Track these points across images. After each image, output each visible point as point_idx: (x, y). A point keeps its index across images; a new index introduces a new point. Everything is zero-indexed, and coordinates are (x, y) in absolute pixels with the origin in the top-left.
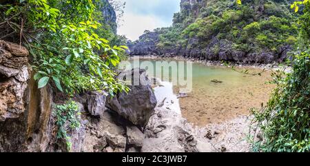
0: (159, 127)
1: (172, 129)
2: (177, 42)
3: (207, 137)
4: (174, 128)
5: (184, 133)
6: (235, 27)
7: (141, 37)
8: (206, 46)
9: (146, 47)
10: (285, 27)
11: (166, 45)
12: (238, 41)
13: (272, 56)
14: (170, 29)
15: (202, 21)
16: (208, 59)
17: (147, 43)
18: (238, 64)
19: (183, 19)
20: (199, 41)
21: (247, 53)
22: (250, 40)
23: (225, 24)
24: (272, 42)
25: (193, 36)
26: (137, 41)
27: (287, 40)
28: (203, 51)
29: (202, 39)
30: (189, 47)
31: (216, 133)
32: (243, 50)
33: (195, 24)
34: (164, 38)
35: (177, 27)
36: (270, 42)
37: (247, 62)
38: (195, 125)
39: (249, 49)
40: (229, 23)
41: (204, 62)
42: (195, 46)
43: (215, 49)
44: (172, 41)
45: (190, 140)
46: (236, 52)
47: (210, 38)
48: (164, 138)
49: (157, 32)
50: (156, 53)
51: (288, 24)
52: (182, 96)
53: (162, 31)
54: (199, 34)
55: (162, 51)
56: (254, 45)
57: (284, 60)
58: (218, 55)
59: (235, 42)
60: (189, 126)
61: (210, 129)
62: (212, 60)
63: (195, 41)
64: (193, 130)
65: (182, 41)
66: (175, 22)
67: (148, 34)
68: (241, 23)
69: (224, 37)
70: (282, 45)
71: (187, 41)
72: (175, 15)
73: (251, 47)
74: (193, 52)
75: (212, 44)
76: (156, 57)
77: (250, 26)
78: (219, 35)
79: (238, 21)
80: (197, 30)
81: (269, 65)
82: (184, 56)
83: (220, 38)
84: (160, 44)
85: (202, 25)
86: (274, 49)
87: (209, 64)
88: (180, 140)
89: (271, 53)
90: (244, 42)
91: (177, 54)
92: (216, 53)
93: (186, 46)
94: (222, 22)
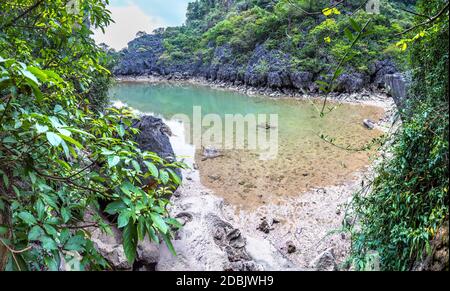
0: (179, 216)
1: (203, 220)
2: (195, 53)
3: (262, 230)
4: (206, 217)
5: (224, 225)
6: (296, 29)
7: (131, 44)
8: (246, 61)
9: (140, 61)
10: (381, 28)
11: (176, 57)
12: (300, 53)
13: (359, 80)
14: (182, 30)
15: (239, 17)
16: (249, 85)
17: (143, 55)
18: (301, 93)
19: (204, 13)
20: (234, 53)
21: (316, 75)
22: (321, 51)
23: (279, 24)
24: (359, 56)
25: (222, 43)
26: (125, 51)
27: (385, 51)
28: (241, 70)
29: (238, 49)
30: (215, 62)
31: (275, 222)
32: (310, 69)
33: (226, 22)
34: (171, 46)
35: (195, 26)
36: (356, 56)
37: (317, 90)
38: (238, 208)
39: (320, 68)
40: (286, 22)
41: (242, 89)
42: (227, 61)
43: (262, 67)
44: (185, 51)
45: (234, 237)
46: (297, 72)
47: (252, 47)
48: (192, 238)
49: (159, 35)
50: (159, 71)
51: (387, 23)
52: (211, 155)
53: (169, 33)
54: (234, 40)
55: (168, 69)
56: (328, 61)
57: (380, 86)
58: (266, 78)
59: (295, 54)
60: (230, 211)
61: (264, 215)
62: (256, 86)
63: (226, 53)
64: (236, 218)
65: (204, 52)
66: (191, 17)
67: (143, 38)
68: (305, 22)
69: (277, 47)
70: (376, 61)
71: (212, 52)
72: (190, 6)
73: (322, 64)
74: (223, 71)
75: (257, 58)
76: (157, 79)
77: (321, 27)
78: (268, 42)
79: (300, 19)
80: (229, 33)
81: (354, 95)
82: (207, 78)
83: (270, 48)
84: (165, 56)
85: (238, 25)
86: (363, 67)
87: (251, 92)
88: (217, 238)
89: (359, 75)
90: (312, 55)
91: (194, 75)
92: (262, 73)
93: (209, 61)
94: (272, 20)
